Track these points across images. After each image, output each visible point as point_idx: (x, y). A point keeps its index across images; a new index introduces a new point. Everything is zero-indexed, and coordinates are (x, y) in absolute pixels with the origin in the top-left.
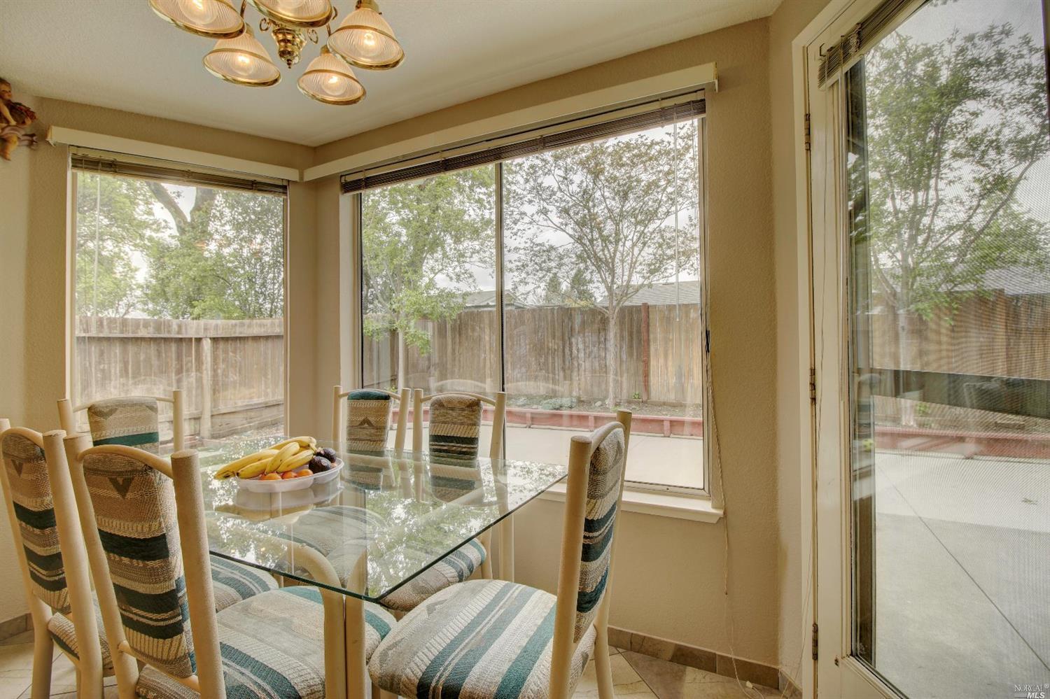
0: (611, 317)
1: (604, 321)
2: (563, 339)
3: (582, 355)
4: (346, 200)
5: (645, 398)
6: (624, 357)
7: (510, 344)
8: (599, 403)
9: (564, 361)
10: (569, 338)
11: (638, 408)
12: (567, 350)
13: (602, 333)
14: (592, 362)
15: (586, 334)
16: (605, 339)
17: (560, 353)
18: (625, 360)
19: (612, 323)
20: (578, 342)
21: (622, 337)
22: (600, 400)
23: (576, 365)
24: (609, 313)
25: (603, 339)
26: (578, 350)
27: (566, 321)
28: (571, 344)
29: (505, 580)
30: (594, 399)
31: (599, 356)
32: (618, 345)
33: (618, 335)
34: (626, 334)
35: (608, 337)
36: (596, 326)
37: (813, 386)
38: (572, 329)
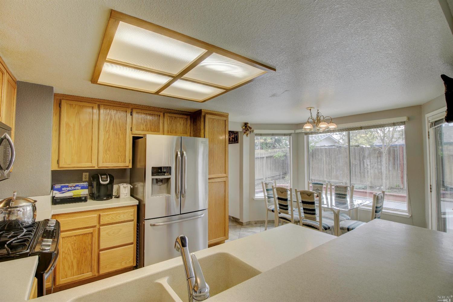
0: (383, 152)
1: (380, 153)
2: (360, 160)
3: (369, 167)
4: (305, 137)
5: (402, 187)
6: (391, 169)
7: (335, 161)
8: (378, 188)
9: (360, 170)
10: (363, 160)
11: (398, 191)
12: (362, 165)
13: (379, 158)
14: (374, 170)
15: (371, 158)
16: (381, 161)
17: (359, 167)
18: (391, 170)
19: (384, 155)
20: (367, 162)
21: (389, 160)
22: (378, 186)
23: (366, 171)
24: (382, 150)
25: (379, 161)
26: (367, 165)
27: (361, 152)
28: (363, 162)
29: (357, 220)
30: (375, 186)
31: (378, 168)
32: (388, 164)
33: (387, 159)
34: (391, 159)
35: (382, 160)
36: (376, 155)
37: (431, 189)
38: (364, 156)
